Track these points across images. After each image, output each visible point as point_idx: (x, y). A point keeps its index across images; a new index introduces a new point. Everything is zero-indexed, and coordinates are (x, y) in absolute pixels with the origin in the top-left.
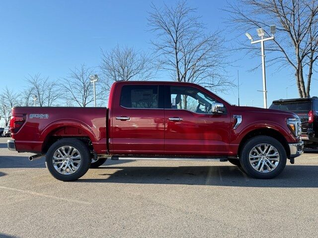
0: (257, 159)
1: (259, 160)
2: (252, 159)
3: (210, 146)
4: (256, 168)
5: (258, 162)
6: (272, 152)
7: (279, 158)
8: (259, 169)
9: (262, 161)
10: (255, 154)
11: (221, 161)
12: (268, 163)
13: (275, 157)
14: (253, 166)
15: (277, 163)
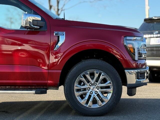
0: (85, 89)
1: (87, 91)
2: (78, 90)
3: (21, 73)
4: (83, 102)
5: (86, 94)
6: (104, 81)
7: (112, 89)
8: (87, 103)
9: (91, 93)
10: (82, 84)
11: (36, 93)
12: (98, 95)
13: (108, 87)
14: (79, 99)
15: (109, 96)
